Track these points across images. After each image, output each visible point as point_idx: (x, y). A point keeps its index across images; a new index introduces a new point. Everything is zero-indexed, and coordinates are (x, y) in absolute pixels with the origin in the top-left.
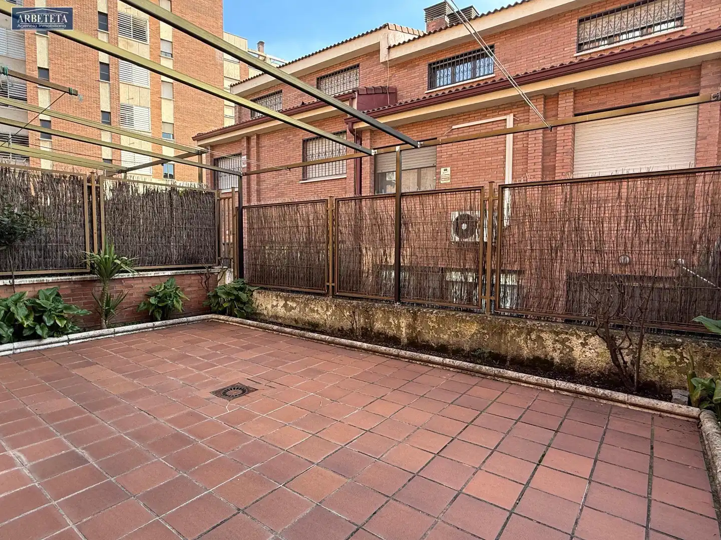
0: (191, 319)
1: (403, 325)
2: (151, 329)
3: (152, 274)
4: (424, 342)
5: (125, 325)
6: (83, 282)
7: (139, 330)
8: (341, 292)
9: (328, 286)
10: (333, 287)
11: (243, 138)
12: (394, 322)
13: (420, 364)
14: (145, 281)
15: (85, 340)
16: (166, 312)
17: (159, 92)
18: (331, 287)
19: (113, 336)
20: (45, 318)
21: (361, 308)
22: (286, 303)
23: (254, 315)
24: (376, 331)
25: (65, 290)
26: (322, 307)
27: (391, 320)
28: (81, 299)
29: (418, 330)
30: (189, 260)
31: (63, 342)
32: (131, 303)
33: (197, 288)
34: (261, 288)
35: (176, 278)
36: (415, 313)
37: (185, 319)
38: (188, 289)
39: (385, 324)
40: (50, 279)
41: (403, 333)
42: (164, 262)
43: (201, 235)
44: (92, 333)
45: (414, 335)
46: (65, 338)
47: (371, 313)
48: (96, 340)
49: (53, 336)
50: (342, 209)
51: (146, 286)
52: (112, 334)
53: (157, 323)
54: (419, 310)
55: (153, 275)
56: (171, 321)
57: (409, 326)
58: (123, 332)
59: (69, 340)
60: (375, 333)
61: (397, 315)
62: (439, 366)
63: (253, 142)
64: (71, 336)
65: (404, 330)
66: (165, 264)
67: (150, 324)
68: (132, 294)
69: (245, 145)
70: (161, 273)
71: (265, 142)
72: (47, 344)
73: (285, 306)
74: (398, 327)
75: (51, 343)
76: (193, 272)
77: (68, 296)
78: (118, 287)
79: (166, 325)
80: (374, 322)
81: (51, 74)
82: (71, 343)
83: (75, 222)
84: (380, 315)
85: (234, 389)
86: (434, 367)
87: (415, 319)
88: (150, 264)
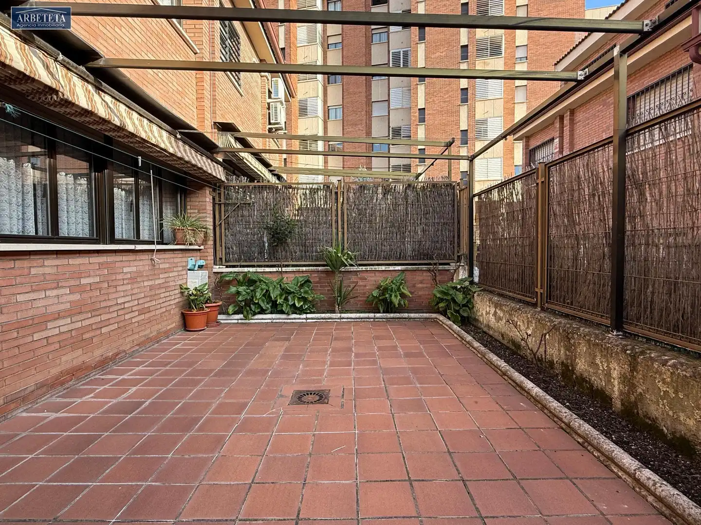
0: (412, 315)
1: (615, 374)
2: (372, 320)
3: (383, 268)
4: (649, 418)
5: (358, 312)
6: (326, 272)
7: (362, 319)
8: (552, 303)
9: (537, 292)
10: (541, 293)
11: (556, 118)
12: (603, 365)
13: (598, 458)
14: (377, 274)
15: (318, 320)
16: (389, 307)
17: (513, 98)
18: (539, 294)
19: (339, 320)
20: (289, 298)
21: (561, 331)
22: (496, 310)
23: (468, 322)
24: (578, 374)
25: (314, 278)
26: (523, 322)
27: (598, 361)
28: (326, 286)
29: (639, 390)
30: (423, 256)
31: (303, 319)
32: (364, 293)
33: (430, 285)
34: (484, 290)
35: (408, 273)
36: (634, 357)
37: (406, 315)
38: (420, 285)
39: (589, 366)
40: (304, 269)
41: (616, 389)
42: (399, 257)
43: (438, 230)
44: (323, 315)
45: (633, 398)
46: (304, 316)
47: (572, 341)
48: (326, 322)
49: (296, 313)
50: (555, 178)
51: (380, 279)
52: (338, 319)
53: (378, 315)
54: (643, 353)
55: (384, 269)
56: (392, 315)
57: (624, 379)
58: (348, 318)
59: (307, 319)
60: (577, 377)
61: (607, 353)
62: (629, 480)
64: (309, 316)
65: (616, 383)
66: (399, 259)
67: (372, 315)
68: (365, 286)
69: (558, 126)
70: (391, 268)
72: (292, 319)
73: (495, 314)
74: (608, 375)
75: (295, 319)
76: (424, 267)
77: (317, 283)
78: (354, 278)
79: (387, 318)
80: (576, 358)
82: (308, 321)
83: (325, 223)
84: (583, 348)
85: (311, 394)
86: (620, 477)
87: (633, 368)
88: (385, 258)
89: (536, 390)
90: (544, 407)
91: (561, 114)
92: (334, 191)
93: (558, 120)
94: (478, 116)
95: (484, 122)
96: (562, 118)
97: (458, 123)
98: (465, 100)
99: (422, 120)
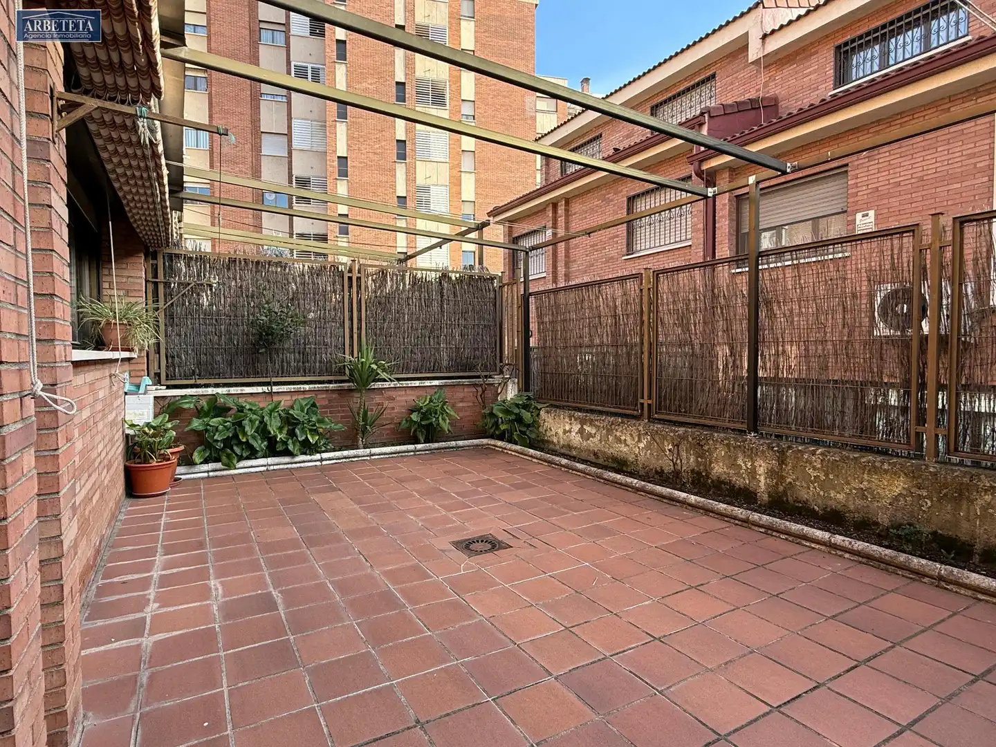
0: (461, 443)
1: (761, 471)
2: (412, 453)
3: (417, 383)
4: (800, 502)
5: (384, 445)
6: (340, 392)
7: (399, 453)
8: (662, 414)
9: (642, 404)
10: (649, 405)
11: (548, 205)
12: (746, 465)
13: (786, 539)
14: (409, 392)
15: (339, 461)
16: (432, 433)
17: (459, 165)
18: (646, 405)
19: (368, 458)
20: (297, 431)
21: (690, 439)
22: (582, 426)
23: (539, 443)
24: (715, 478)
25: (322, 400)
26: (631, 435)
27: (740, 462)
28: (339, 412)
29: (788, 480)
30: (463, 367)
31: (315, 461)
32: (392, 419)
33: (471, 404)
34: (552, 406)
35: (446, 389)
36: (782, 452)
37: (453, 444)
38: (461, 405)
39: (729, 467)
40: (307, 387)
41: (762, 484)
42: (429, 368)
43: (478, 334)
44: (346, 453)
45: (781, 488)
46: (318, 456)
47: (706, 448)
48: (350, 463)
49: (305, 454)
50: (664, 285)
51: (411, 397)
52: (367, 456)
53: (419, 446)
54: (789, 448)
55: (417, 385)
56: (436, 445)
57: (771, 473)
58: (379, 455)
59: (322, 460)
60: (713, 481)
61: (751, 454)
62: (823, 548)
63: (561, 210)
64: (325, 455)
65: (762, 479)
66: (433, 371)
67: (411, 447)
68: (393, 408)
69: (551, 215)
70: (427, 383)
71: (576, 207)
72: (300, 462)
73: (581, 431)
74: (753, 473)
75: (304, 462)
76: (466, 381)
77: (325, 407)
78: (378, 399)
79: (430, 450)
80: (711, 463)
81: (349, 162)
82: (324, 463)
83: (334, 320)
84: (721, 452)
85: (482, 541)
86: (814, 548)
87: (782, 461)
88: (416, 371)
89: (693, 499)
90: (708, 511)
91: (555, 201)
92: (347, 275)
93: (550, 208)
94: (420, 181)
95: (426, 189)
96: (555, 206)
97: (394, 187)
98: (402, 156)
99: (343, 173)
